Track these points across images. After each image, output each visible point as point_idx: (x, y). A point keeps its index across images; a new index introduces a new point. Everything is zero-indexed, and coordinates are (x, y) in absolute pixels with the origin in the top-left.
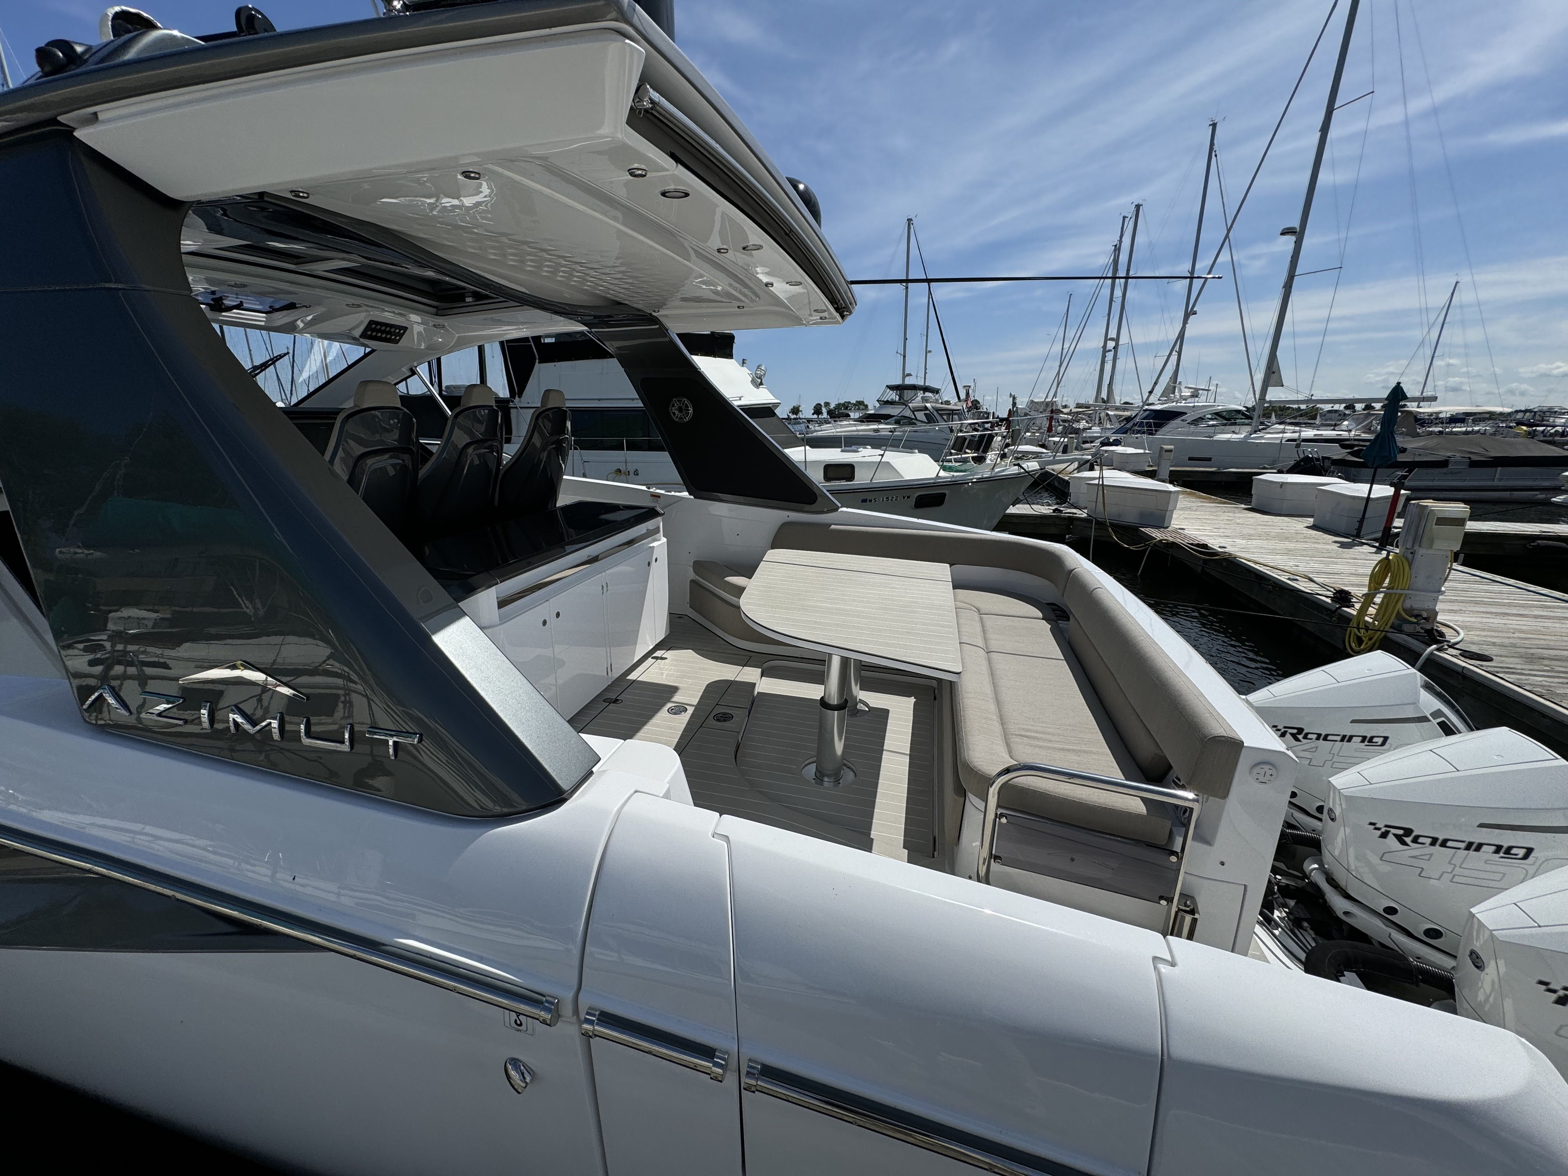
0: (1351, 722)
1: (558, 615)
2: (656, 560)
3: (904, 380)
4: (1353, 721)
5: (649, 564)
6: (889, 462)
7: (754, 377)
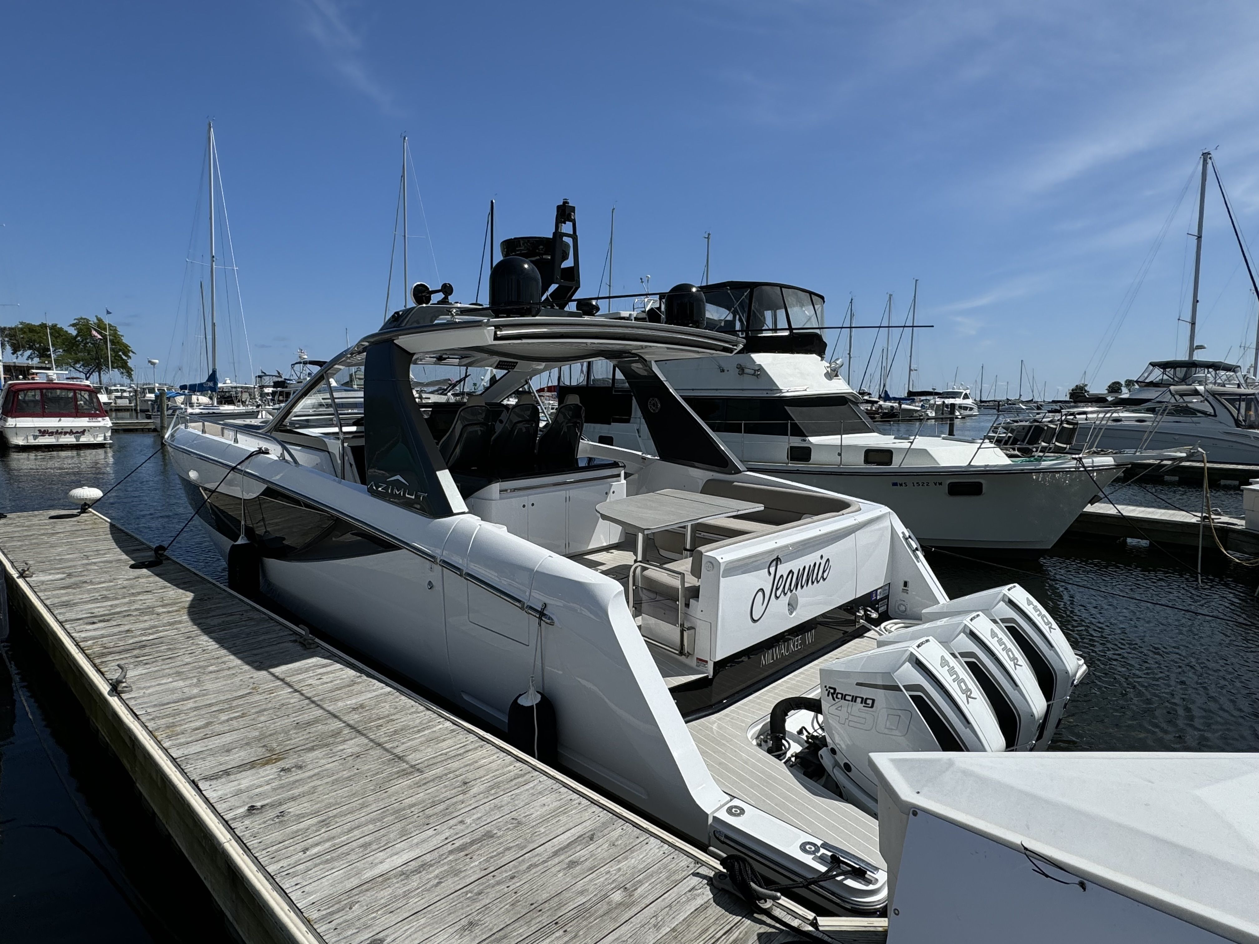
1: (533, 505)
2: (613, 492)
3: (1191, 354)
5: (606, 493)
6: (925, 450)
7: (829, 369)
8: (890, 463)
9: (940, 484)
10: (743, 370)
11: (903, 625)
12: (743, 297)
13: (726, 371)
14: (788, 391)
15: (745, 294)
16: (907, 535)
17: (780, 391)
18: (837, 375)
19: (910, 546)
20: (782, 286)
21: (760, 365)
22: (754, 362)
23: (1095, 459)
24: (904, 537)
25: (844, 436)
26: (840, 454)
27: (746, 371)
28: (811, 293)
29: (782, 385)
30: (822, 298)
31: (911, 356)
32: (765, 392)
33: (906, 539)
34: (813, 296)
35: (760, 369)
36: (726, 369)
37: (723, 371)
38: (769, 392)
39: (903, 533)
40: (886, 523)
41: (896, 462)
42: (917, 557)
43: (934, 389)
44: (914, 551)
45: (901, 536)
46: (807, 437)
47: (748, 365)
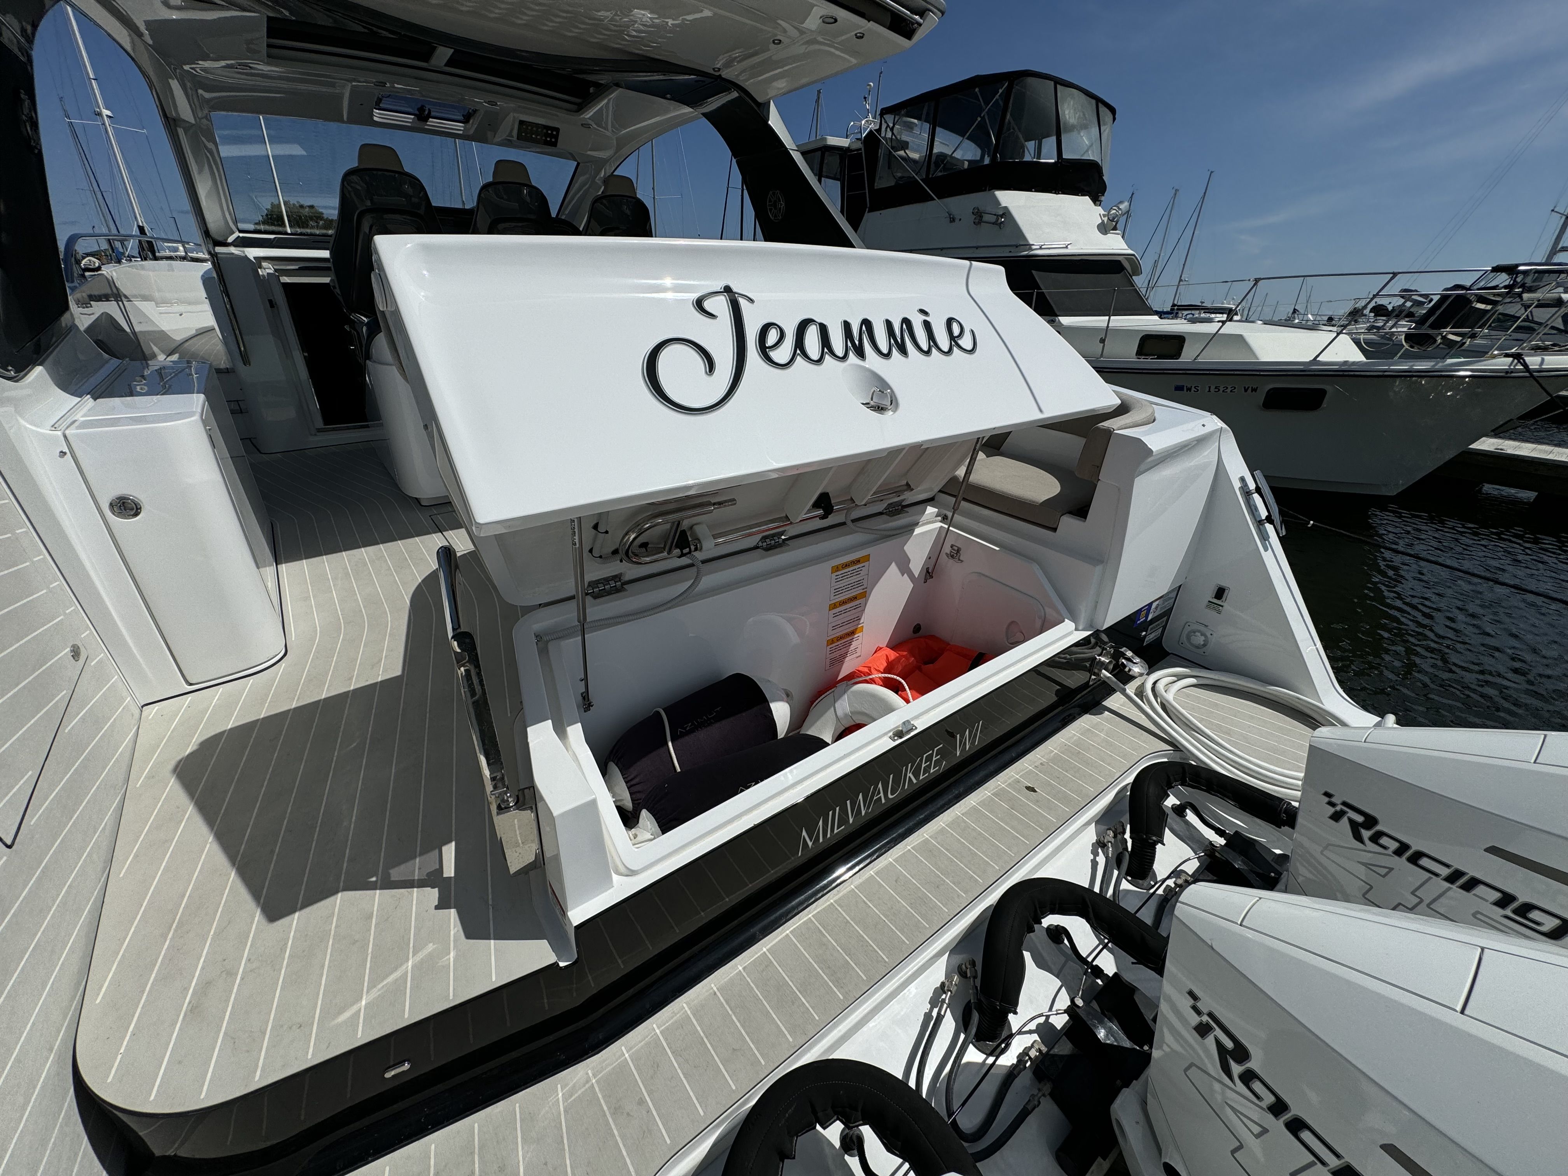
0: (1487, 850)
4: (1493, 850)
6: (1241, 336)
7: (1106, 219)
8: (1178, 355)
9: (1254, 390)
10: (981, 217)
11: (1193, 681)
12: (997, 96)
13: (957, 221)
14: (1041, 248)
15: (1000, 91)
16: (1252, 486)
17: (1029, 246)
18: (1115, 228)
19: (1253, 509)
20: (1059, 82)
21: (1006, 208)
22: (998, 203)
23: (1547, 358)
24: (1241, 489)
25: (1112, 318)
26: (1102, 341)
27: (986, 218)
28: (1099, 101)
29: (1032, 237)
30: (1113, 111)
31: (1184, 265)
32: (1008, 249)
33: (1247, 494)
34: (1100, 105)
35: (1006, 213)
36: (957, 217)
37: (952, 220)
38: (1012, 249)
39: (1242, 479)
40: (1207, 456)
41: (1188, 355)
42: (1264, 537)
43: (1202, 303)
44: (1260, 523)
45: (1237, 485)
46: (1057, 316)
47: (989, 209)
